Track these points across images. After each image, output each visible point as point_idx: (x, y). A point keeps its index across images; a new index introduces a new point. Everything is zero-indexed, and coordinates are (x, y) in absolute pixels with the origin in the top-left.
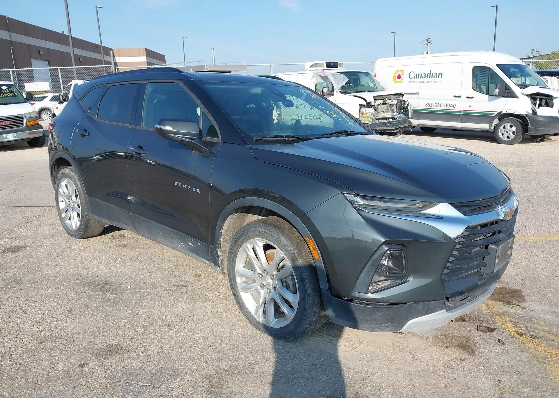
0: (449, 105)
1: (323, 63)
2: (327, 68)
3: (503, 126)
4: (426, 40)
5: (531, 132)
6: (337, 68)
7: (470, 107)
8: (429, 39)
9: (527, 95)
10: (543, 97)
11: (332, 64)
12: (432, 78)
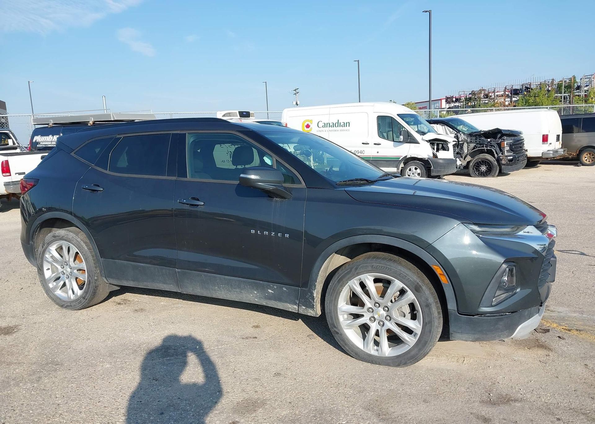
0: (358, 151)
1: (236, 113)
2: (240, 117)
3: (409, 169)
4: (295, 90)
5: (434, 173)
6: (249, 117)
7: (378, 152)
8: (297, 89)
9: (427, 141)
10: (440, 142)
11: (244, 113)
12: (340, 126)
